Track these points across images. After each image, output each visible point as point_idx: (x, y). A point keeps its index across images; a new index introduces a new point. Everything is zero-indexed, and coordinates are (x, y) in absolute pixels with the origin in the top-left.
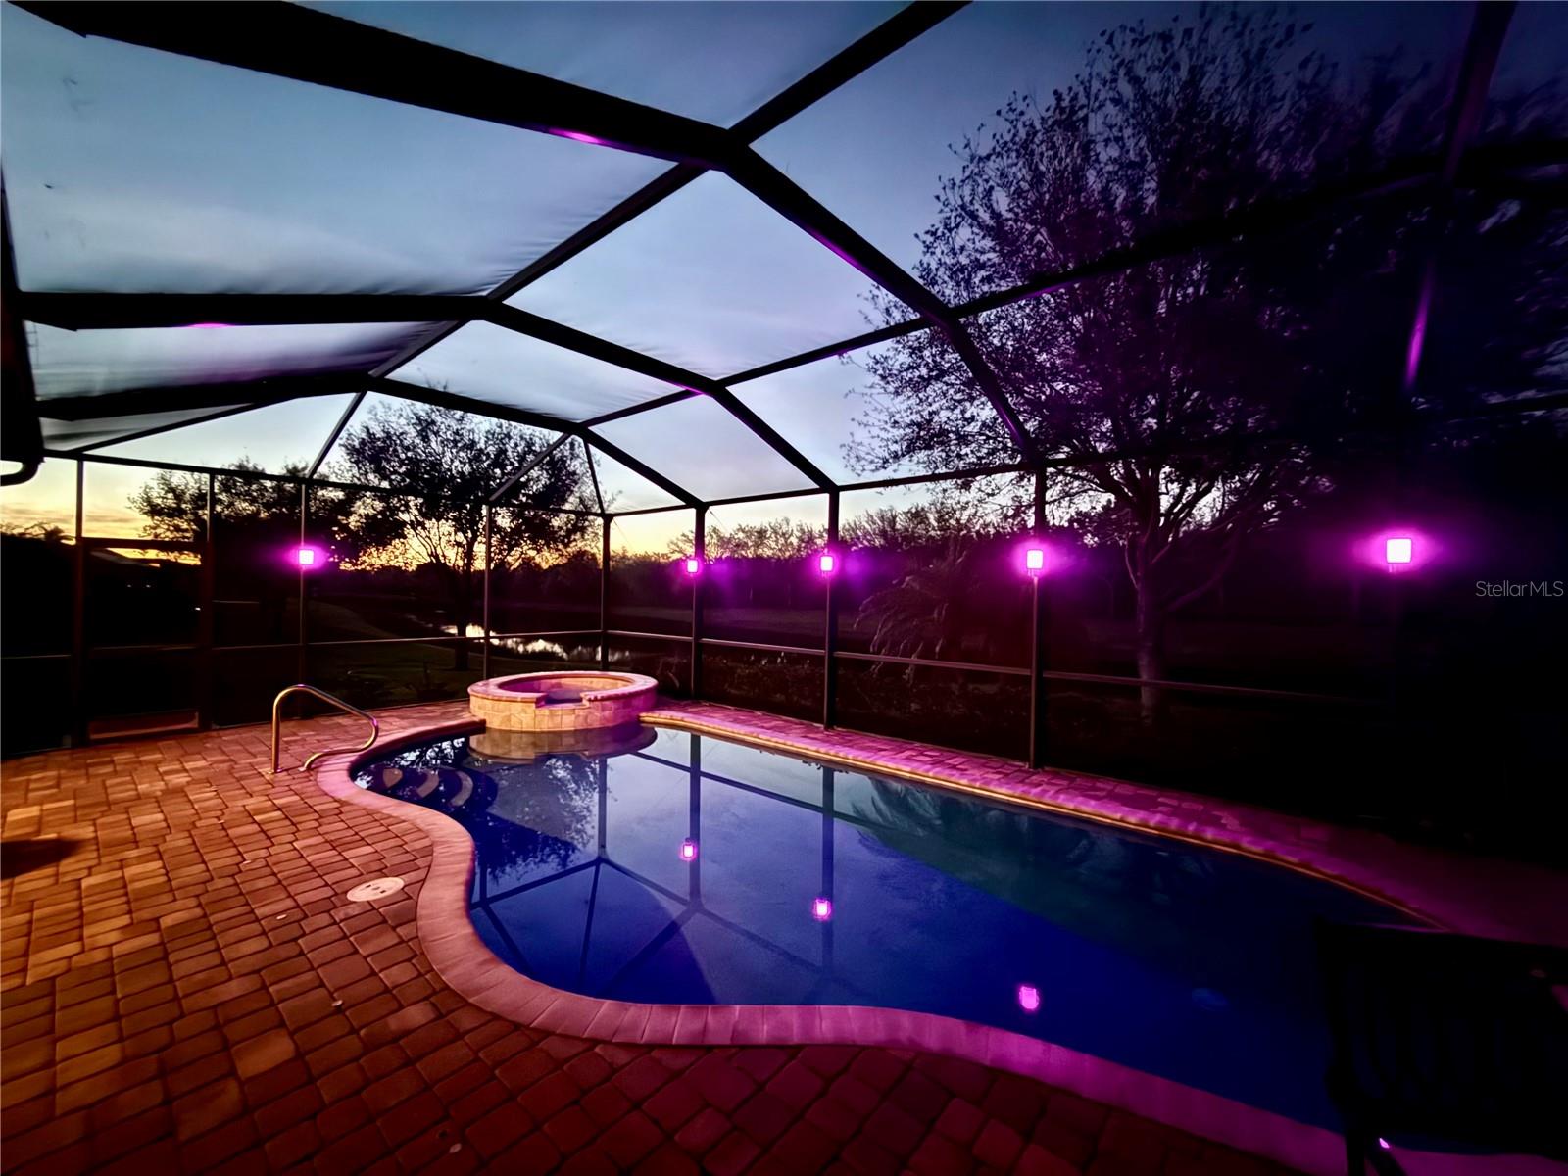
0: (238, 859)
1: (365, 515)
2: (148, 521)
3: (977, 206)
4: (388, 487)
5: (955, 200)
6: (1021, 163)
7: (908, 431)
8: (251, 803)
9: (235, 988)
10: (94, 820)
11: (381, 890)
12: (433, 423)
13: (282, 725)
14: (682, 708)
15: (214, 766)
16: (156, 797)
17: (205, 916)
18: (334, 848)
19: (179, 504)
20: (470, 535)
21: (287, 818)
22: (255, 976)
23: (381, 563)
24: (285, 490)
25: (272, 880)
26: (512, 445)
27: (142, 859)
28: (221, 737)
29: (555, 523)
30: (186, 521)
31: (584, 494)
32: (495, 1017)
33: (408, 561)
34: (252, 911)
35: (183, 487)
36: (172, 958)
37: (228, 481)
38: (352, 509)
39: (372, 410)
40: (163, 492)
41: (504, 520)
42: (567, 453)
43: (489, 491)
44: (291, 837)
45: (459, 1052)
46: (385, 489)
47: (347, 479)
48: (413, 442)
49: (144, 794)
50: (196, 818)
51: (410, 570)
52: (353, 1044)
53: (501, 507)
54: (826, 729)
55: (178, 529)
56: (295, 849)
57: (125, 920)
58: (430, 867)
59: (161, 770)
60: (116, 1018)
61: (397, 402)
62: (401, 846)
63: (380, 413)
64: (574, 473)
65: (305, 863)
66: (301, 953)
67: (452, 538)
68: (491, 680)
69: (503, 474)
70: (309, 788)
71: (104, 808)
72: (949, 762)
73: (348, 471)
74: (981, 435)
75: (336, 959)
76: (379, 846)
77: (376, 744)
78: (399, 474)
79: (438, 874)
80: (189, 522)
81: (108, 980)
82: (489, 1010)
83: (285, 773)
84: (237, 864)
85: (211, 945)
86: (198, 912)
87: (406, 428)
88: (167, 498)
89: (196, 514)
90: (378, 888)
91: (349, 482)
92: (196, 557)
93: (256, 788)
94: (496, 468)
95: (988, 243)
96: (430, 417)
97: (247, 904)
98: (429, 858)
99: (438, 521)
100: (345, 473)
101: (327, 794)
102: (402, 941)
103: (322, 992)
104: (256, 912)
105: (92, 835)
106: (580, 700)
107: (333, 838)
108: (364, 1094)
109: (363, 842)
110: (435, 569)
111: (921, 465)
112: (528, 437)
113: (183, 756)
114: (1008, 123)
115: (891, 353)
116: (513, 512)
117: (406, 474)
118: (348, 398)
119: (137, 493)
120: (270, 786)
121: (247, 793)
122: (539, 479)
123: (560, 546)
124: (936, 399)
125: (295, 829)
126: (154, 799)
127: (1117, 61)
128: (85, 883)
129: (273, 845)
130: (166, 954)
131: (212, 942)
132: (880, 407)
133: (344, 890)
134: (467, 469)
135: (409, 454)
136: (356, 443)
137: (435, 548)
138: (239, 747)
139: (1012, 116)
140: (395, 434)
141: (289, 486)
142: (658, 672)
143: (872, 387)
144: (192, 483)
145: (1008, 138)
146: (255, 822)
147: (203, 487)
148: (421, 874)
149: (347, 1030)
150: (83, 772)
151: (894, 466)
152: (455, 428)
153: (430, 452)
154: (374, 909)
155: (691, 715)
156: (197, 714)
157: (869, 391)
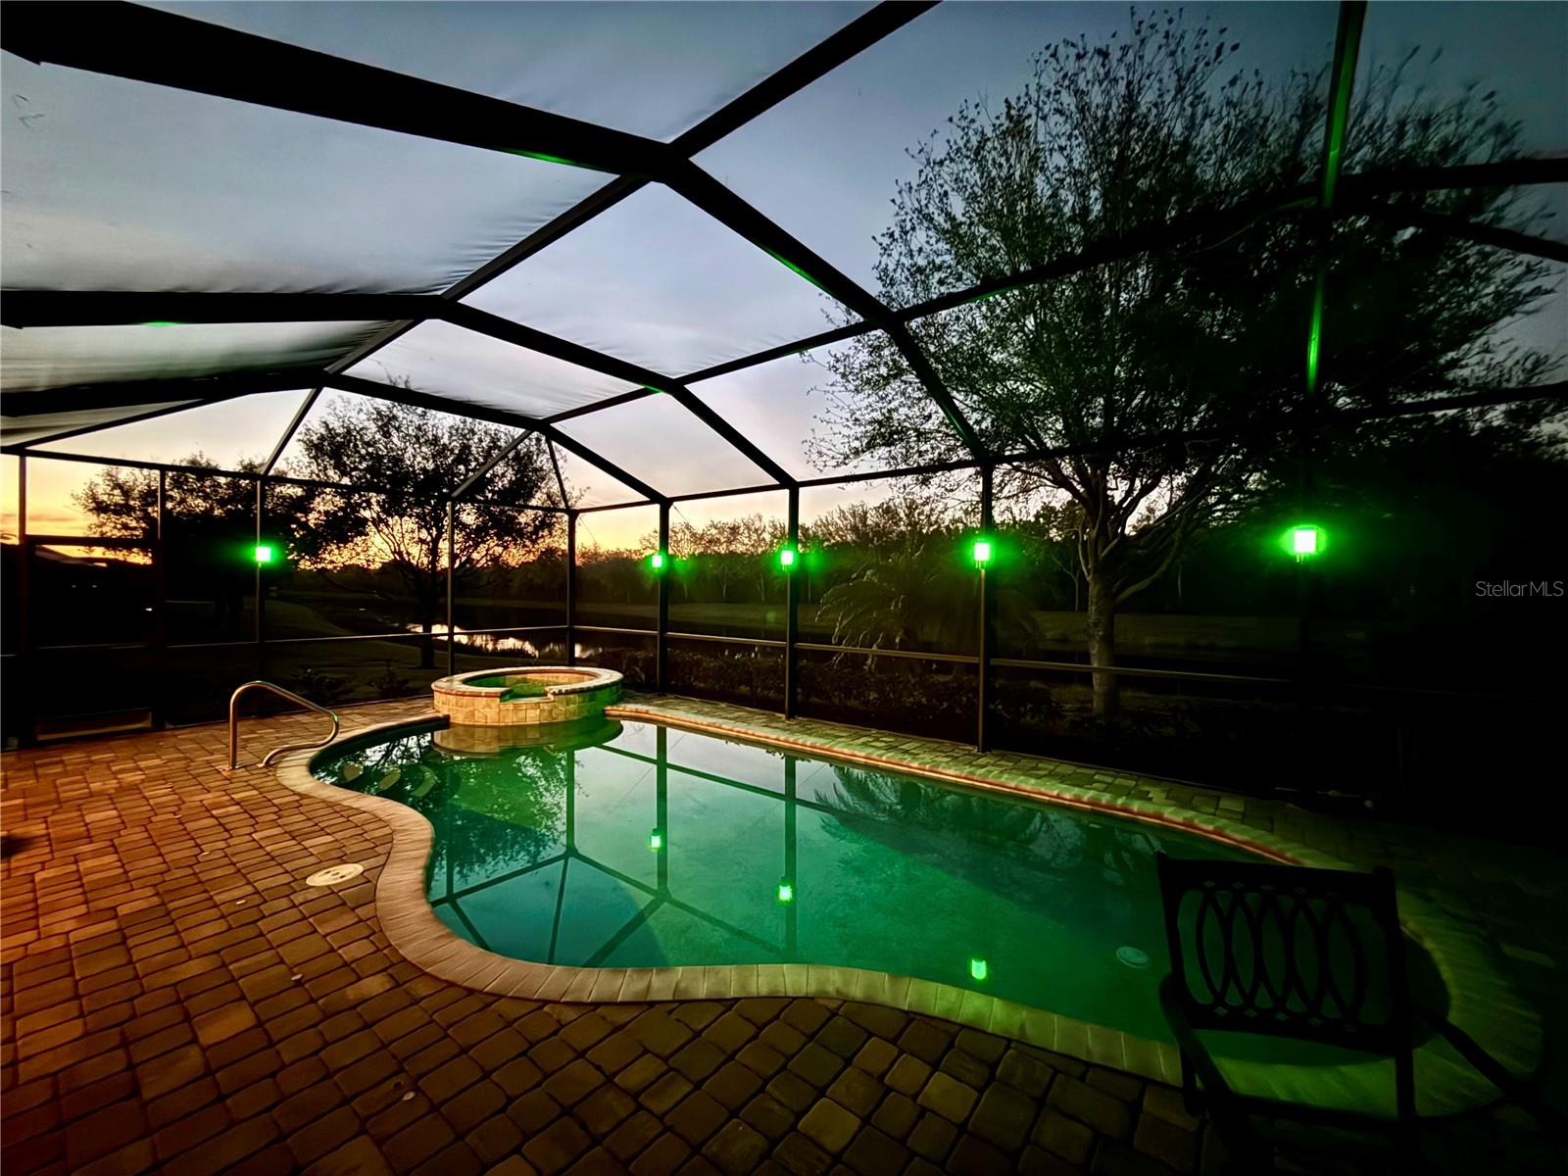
0: (196, 850)
1: (325, 512)
2: (93, 519)
3: (932, 209)
4: (350, 484)
5: (910, 203)
6: (974, 169)
7: (869, 428)
8: (209, 798)
9: (194, 968)
10: (45, 817)
11: (340, 875)
12: (395, 418)
13: (239, 724)
14: (648, 702)
15: (169, 764)
16: (109, 795)
17: (163, 904)
18: (294, 838)
19: (127, 500)
20: (434, 533)
21: (246, 812)
22: (215, 956)
23: (342, 560)
24: (240, 486)
25: (232, 870)
26: (476, 440)
27: (96, 854)
28: (175, 736)
29: (523, 519)
30: (135, 518)
31: (552, 490)
32: (451, 984)
33: (371, 558)
34: (211, 898)
35: (131, 484)
36: (131, 942)
37: (179, 477)
38: (312, 506)
39: (331, 404)
40: (109, 488)
41: (470, 517)
42: (533, 449)
43: (453, 487)
44: (249, 830)
45: (416, 1015)
46: (346, 485)
47: (305, 475)
48: (374, 438)
49: (96, 792)
50: (152, 813)
51: (372, 567)
52: (311, 1013)
53: (465, 503)
54: (788, 718)
55: (125, 527)
56: (254, 840)
57: (83, 909)
58: (389, 853)
59: (114, 769)
60: (77, 997)
61: (356, 398)
62: (361, 834)
63: (339, 408)
64: (541, 469)
65: (264, 853)
66: (261, 934)
67: (416, 535)
68: (455, 676)
69: (467, 470)
70: (269, 782)
71: (56, 806)
72: (903, 747)
73: (306, 467)
74: (940, 432)
75: (294, 940)
76: (339, 836)
77: (338, 739)
78: (361, 470)
79: (396, 859)
80: (138, 519)
81: (68, 963)
82: (444, 978)
83: (243, 770)
84: (196, 856)
85: (170, 930)
86: (156, 900)
87: (366, 423)
88: (113, 495)
89: (145, 512)
90: (338, 874)
91: (307, 478)
92: (146, 555)
93: (212, 785)
94: (460, 464)
95: (943, 246)
96: (391, 412)
97: (206, 891)
98: (389, 845)
99: (401, 517)
100: (304, 470)
101: (287, 788)
102: (361, 921)
103: (282, 968)
104: (215, 898)
105: (44, 832)
106: (545, 694)
107: (293, 829)
108: (322, 1054)
109: (322, 833)
110: (399, 566)
111: (883, 461)
112: (493, 432)
113: (136, 755)
114: (959, 130)
115: (851, 352)
116: (478, 509)
117: (367, 470)
118: (304, 394)
119: (81, 490)
120: (228, 782)
121: (204, 789)
122: (504, 474)
123: (528, 543)
124: (895, 397)
125: (254, 822)
126: (107, 797)
127: (1062, 74)
128: (38, 877)
129: (232, 837)
130: (125, 939)
131: (172, 926)
132: (841, 404)
133: (303, 876)
134: (430, 466)
135: (370, 450)
136: (315, 438)
137: (399, 545)
138: (195, 746)
139: (964, 124)
140: (355, 429)
141: (244, 483)
142: (624, 668)
143: (832, 385)
144: (141, 479)
145: (961, 143)
146: (213, 816)
147: (152, 483)
148: (381, 860)
149: (307, 1000)
150: (31, 772)
151: (855, 462)
152: (417, 423)
153: (391, 448)
154: (333, 893)
155: (655, 708)
156: (150, 714)
157: (831, 389)
